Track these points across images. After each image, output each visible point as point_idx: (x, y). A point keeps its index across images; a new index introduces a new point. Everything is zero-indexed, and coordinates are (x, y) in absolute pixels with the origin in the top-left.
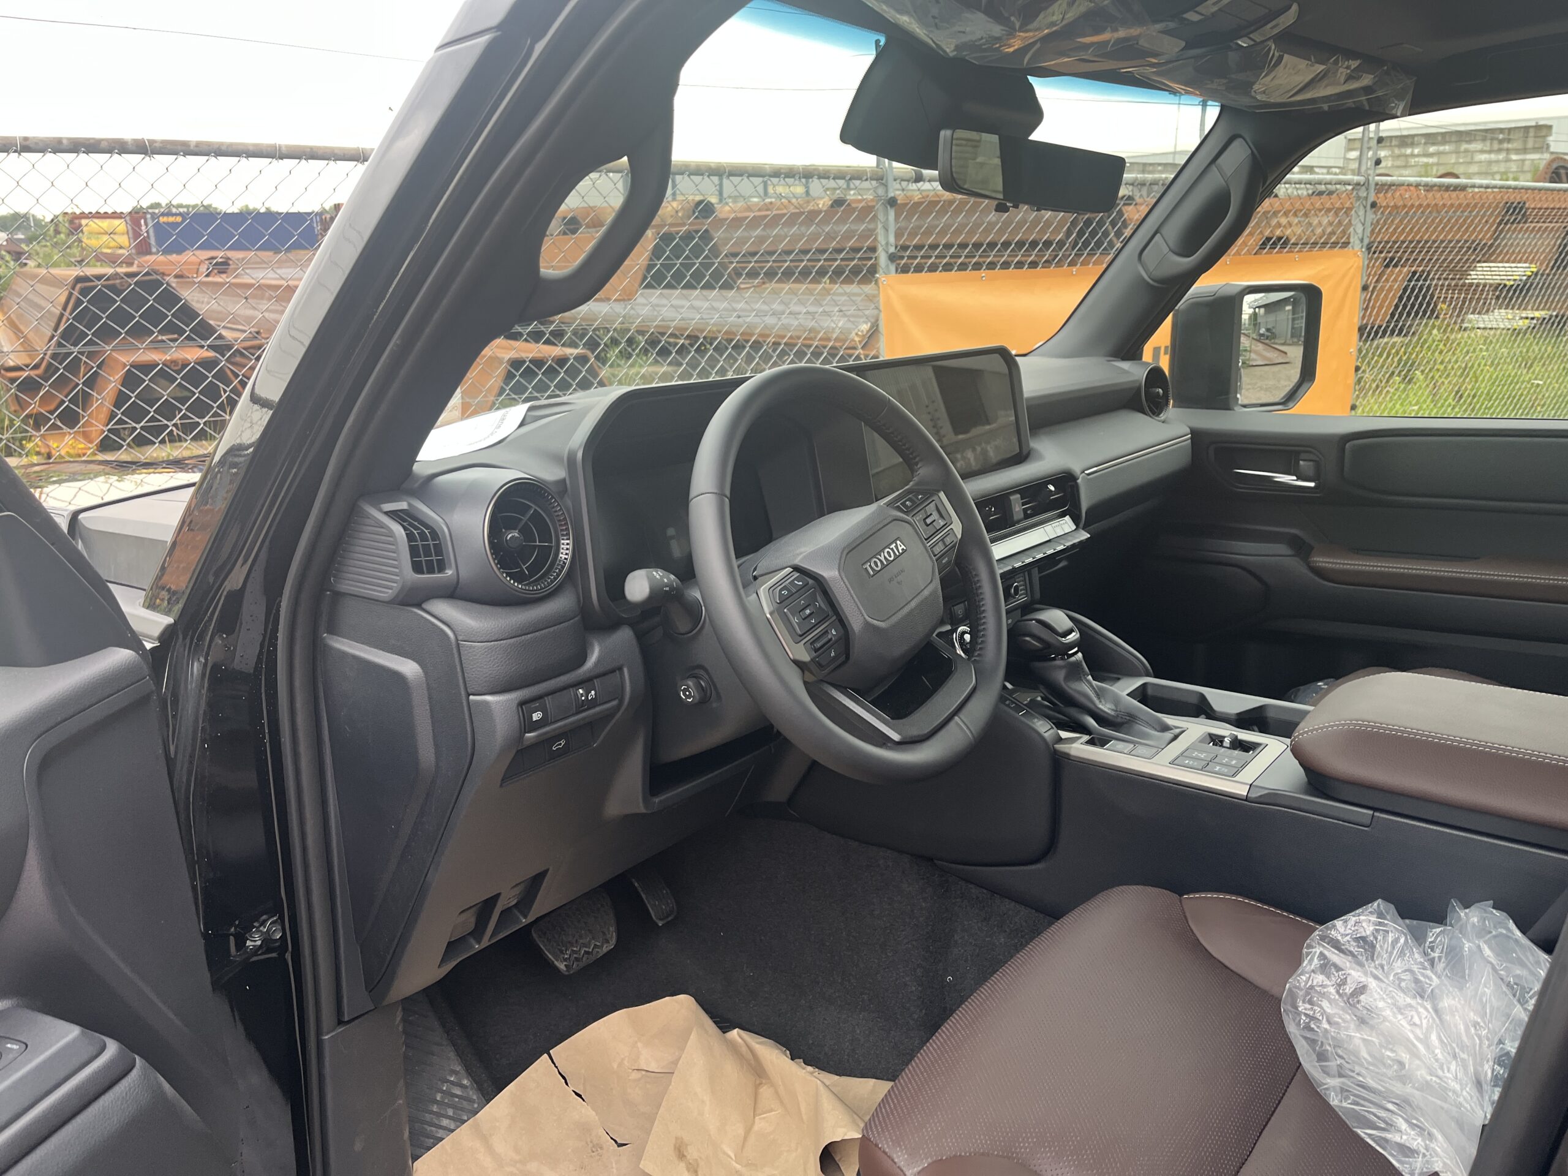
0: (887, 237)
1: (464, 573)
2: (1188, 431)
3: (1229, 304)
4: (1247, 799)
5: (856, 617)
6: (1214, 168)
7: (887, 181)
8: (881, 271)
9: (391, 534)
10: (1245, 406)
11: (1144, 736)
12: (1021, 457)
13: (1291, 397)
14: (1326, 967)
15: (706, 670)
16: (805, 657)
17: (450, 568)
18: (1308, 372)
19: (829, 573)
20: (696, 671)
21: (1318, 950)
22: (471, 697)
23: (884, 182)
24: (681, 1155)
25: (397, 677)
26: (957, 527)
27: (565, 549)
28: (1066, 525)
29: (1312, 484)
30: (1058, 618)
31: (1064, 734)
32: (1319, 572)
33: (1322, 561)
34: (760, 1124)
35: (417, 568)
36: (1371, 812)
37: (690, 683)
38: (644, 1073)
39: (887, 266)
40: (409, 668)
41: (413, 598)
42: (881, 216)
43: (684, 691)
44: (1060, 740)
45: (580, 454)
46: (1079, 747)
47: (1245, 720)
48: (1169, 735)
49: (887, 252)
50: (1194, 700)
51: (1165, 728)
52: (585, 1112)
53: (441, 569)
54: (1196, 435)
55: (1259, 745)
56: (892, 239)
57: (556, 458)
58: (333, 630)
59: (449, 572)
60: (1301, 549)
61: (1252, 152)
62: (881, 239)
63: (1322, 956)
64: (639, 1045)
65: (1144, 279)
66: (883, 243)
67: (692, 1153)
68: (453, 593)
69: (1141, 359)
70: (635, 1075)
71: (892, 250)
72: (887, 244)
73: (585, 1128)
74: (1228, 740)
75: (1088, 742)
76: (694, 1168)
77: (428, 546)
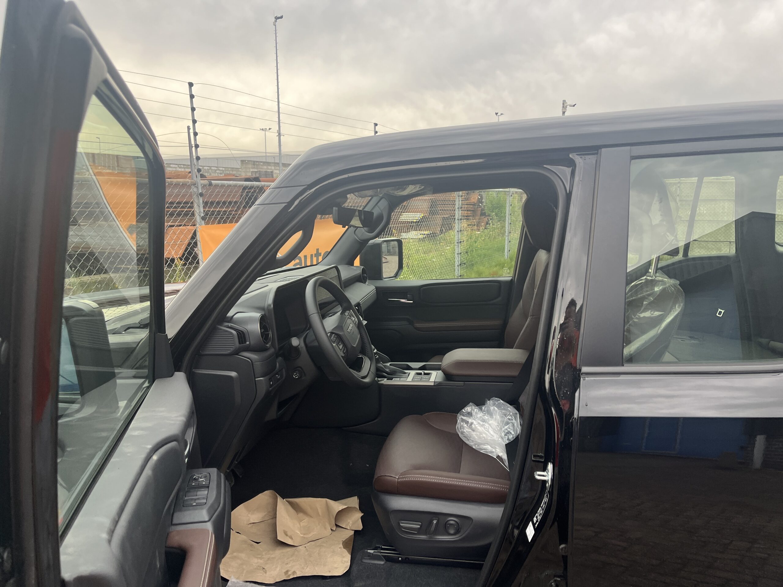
0: (199, 209)
1: (252, 343)
2: (375, 288)
3: (379, 246)
4: (434, 386)
5: (349, 344)
6: (376, 206)
7: (198, 185)
8: (198, 224)
9: (231, 333)
10: (385, 278)
11: (402, 376)
14: (463, 420)
15: (302, 368)
17: (248, 342)
18: (401, 266)
19: (341, 333)
20: (298, 369)
21: (460, 417)
22: (256, 379)
24: (287, 535)
25: (230, 377)
29: (412, 302)
31: (379, 379)
32: (416, 328)
33: (418, 325)
34: (303, 523)
35: (240, 343)
36: (463, 382)
37: (297, 372)
38: (252, 524)
39: (200, 221)
40: (233, 374)
41: (237, 352)
42: (196, 200)
43: (295, 375)
44: (379, 381)
46: (385, 382)
47: (420, 369)
48: (407, 375)
49: (200, 216)
50: (405, 367)
51: (405, 373)
53: (245, 342)
54: (377, 288)
55: (430, 373)
56: (202, 210)
58: (197, 368)
59: (248, 343)
60: (411, 322)
62: (197, 210)
63: (462, 418)
64: (249, 515)
65: (356, 238)
66: (198, 212)
67: (289, 534)
68: (249, 349)
69: (353, 265)
70: (250, 526)
71: (202, 215)
72: (200, 212)
73: (245, 542)
74: (423, 373)
75: (387, 380)
76: (291, 538)
77: (242, 336)
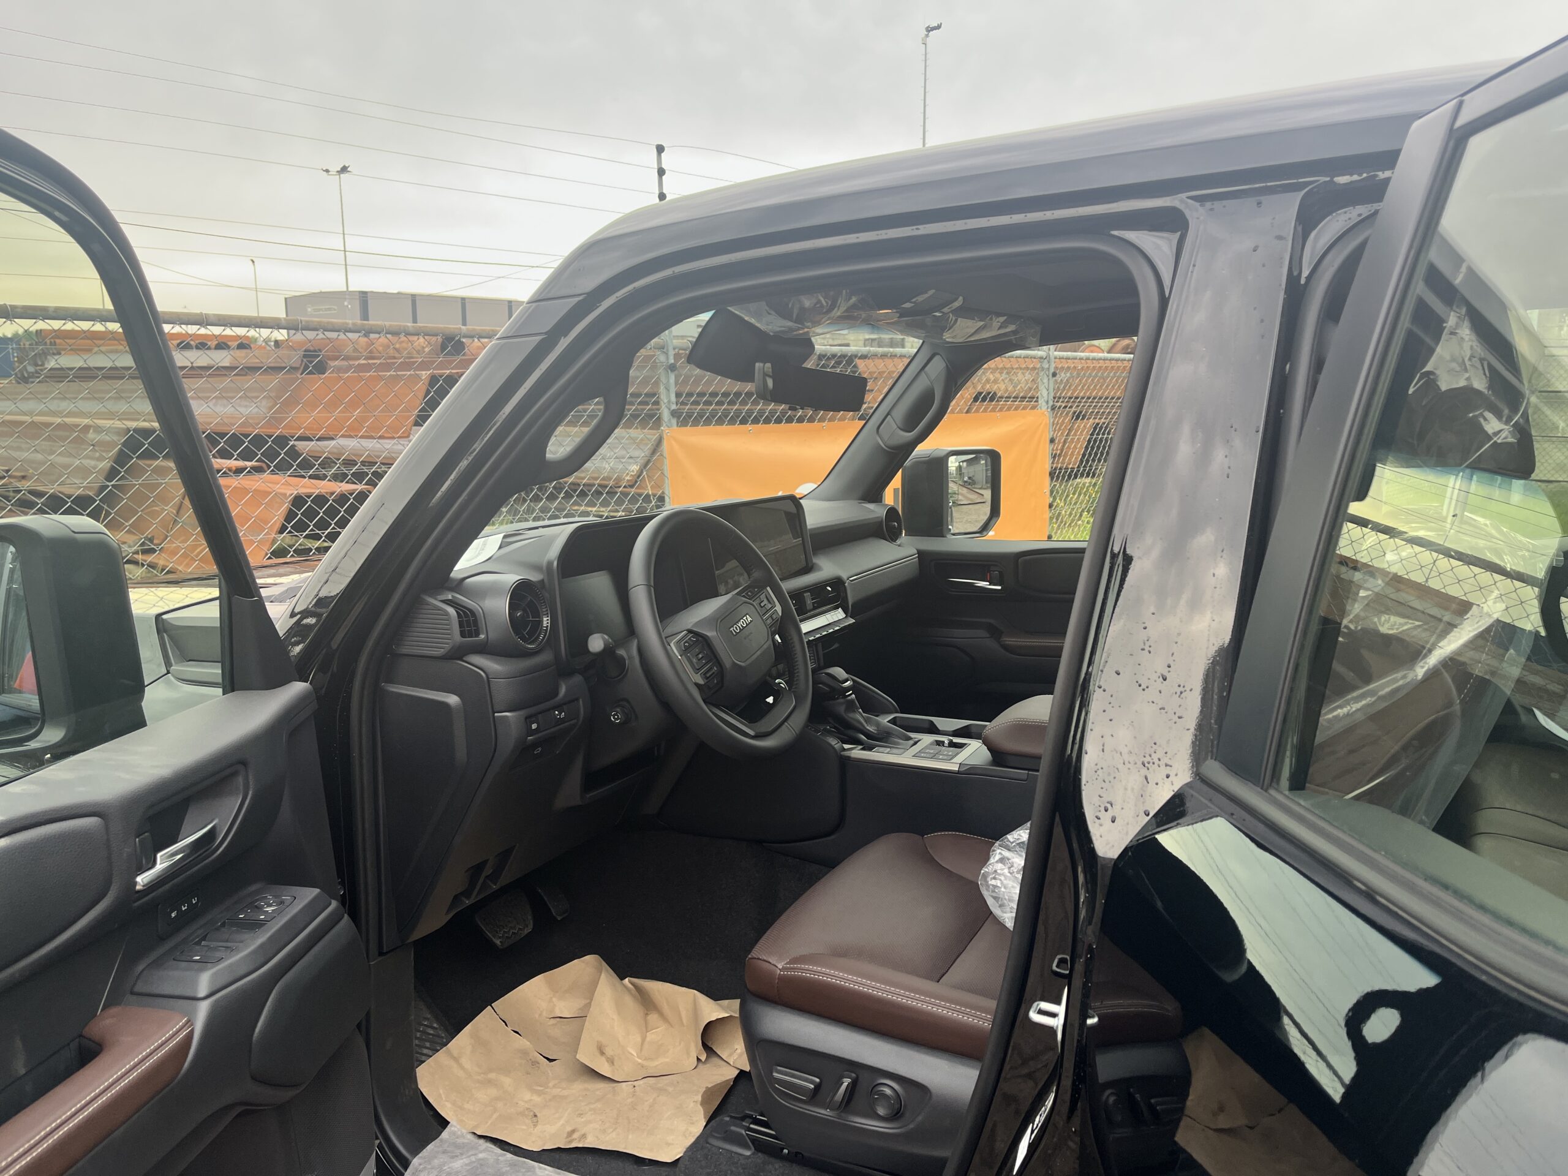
0: (668, 396)
1: (491, 635)
2: (916, 552)
3: (938, 464)
4: (958, 772)
5: (728, 658)
6: (923, 373)
7: (668, 350)
8: (664, 425)
9: (447, 614)
10: (954, 534)
11: (898, 744)
12: (808, 569)
13: (985, 528)
15: (628, 701)
16: (701, 682)
17: (483, 634)
18: (995, 511)
19: (710, 634)
20: (621, 703)
21: (998, 851)
22: (496, 714)
23: (665, 350)
24: (602, 1053)
25: (445, 706)
26: (778, 608)
27: (546, 621)
28: (839, 614)
29: (999, 588)
30: (839, 672)
31: (846, 746)
32: (1006, 648)
33: (1010, 641)
34: (650, 1036)
35: (463, 635)
36: (1027, 772)
37: (618, 710)
38: (558, 1019)
39: (670, 420)
40: (453, 700)
41: (458, 653)
42: (663, 379)
43: (614, 716)
44: (844, 750)
45: (555, 563)
46: (857, 753)
47: (957, 733)
48: (911, 742)
49: (669, 409)
50: (926, 725)
51: (910, 738)
52: (522, 1042)
53: (477, 635)
54: (921, 553)
55: (966, 744)
56: (673, 398)
57: (537, 568)
58: (390, 681)
59: (482, 636)
60: (995, 633)
61: (947, 365)
62: (664, 398)
64: (554, 999)
65: (880, 446)
66: (666, 401)
67: (609, 1052)
68: (483, 649)
69: (881, 502)
70: (553, 1021)
71: (674, 407)
72: (669, 402)
73: (524, 1053)
74: (946, 742)
75: (862, 749)
76: (611, 1061)
77: (469, 621)
